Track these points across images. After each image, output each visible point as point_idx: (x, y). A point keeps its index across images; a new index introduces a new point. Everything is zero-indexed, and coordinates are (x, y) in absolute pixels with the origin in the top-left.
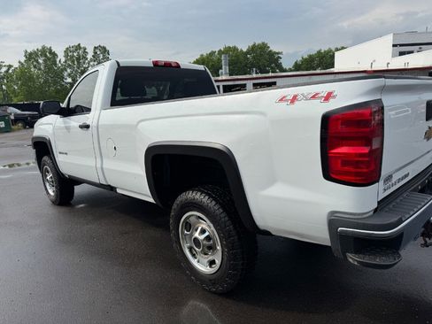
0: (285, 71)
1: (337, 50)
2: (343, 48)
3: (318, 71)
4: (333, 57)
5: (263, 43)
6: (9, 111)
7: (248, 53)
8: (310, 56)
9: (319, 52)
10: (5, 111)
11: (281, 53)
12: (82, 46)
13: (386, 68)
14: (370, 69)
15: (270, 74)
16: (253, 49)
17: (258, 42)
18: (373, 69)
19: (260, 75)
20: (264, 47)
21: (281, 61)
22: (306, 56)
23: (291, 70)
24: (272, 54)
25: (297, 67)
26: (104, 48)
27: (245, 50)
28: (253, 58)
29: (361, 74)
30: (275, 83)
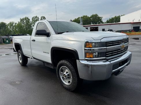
0: (104, 23)
1: (122, 16)
2: (124, 15)
3: (114, 23)
4: (120, 18)
5: (96, 14)
6: (10, 37)
7: (91, 17)
8: (112, 18)
9: (115, 17)
10: (9, 37)
11: (102, 17)
12: (37, 17)
13: (139, 22)
14: (132, 22)
15: (97, 24)
16: (93, 16)
17: (94, 14)
18: (134, 22)
19: (94, 25)
20: (96, 15)
21: (102, 20)
22: (111, 18)
23: (105, 23)
24: (99, 18)
25: (108, 22)
26: (44, 17)
27: (90, 17)
28: (93, 19)
29: (129, 24)
30: (98, 27)
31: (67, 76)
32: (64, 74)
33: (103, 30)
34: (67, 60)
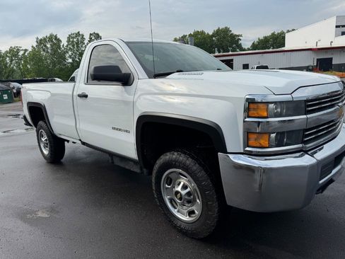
0: (244, 50)
1: (288, 31)
2: (293, 30)
3: (271, 50)
4: (284, 38)
5: (226, 28)
7: (213, 36)
8: (265, 38)
9: (273, 34)
10: (9, 86)
11: (241, 36)
12: (81, 33)
13: (329, 46)
14: (315, 47)
15: (230, 53)
16: (218, 33)
17: (222, 27)
18: (318, 47)
19: (221, 54)
20: (226, 30)
21: (240, 42)
22: (261, 38)
23: (249, 49)
24: (233, 36)
25: (254, 47)
26: (98, 34)
27: (211, 34)
28: (218, 40)
29: (307, 52)
30: (232, 60)
31: (186, 197)
32: (177, 192)
33: (246, 67)
34: (185, 153)
